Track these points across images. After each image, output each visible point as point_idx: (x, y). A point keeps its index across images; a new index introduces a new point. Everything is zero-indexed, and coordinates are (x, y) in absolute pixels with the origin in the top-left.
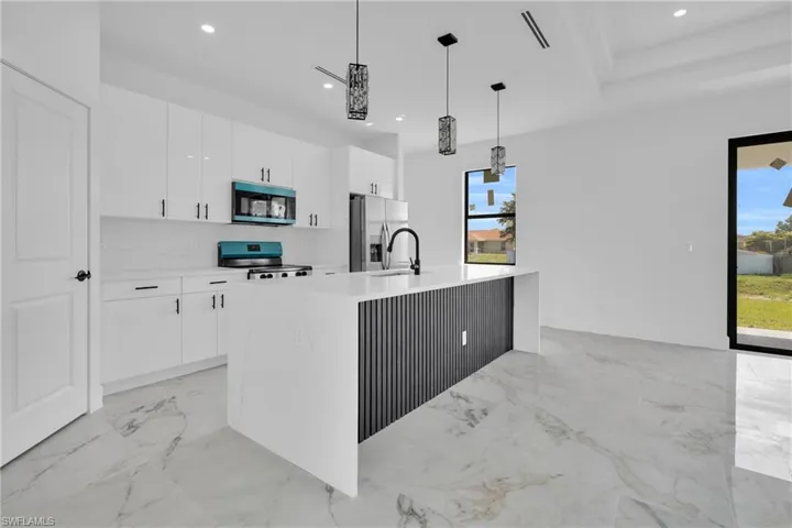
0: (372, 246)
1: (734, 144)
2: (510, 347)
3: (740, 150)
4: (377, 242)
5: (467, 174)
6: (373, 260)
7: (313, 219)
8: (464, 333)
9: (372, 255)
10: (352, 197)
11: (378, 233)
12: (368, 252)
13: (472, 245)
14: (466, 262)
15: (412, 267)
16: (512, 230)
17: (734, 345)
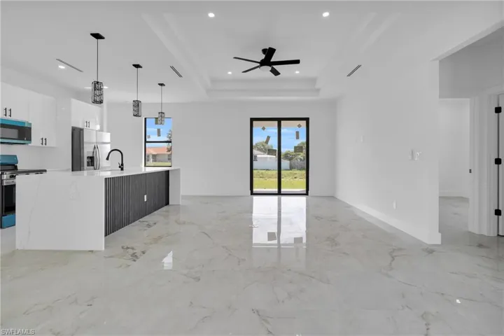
0: (88, 157)
1: (252, 120)
2: (167, 203)
3: (254, 122)
4: (91, 155)
5: (145, 119)
6: (88, 165)
7: (44, 141)
8: (145, 196)
9: (88, 162)
10: (74, 129)
11: (92, 150)
12: (86, 161)
13: (148, 156)
14: (145, 166)
15: (120, 167)
16: (170, 150)
17: (252, 193)
